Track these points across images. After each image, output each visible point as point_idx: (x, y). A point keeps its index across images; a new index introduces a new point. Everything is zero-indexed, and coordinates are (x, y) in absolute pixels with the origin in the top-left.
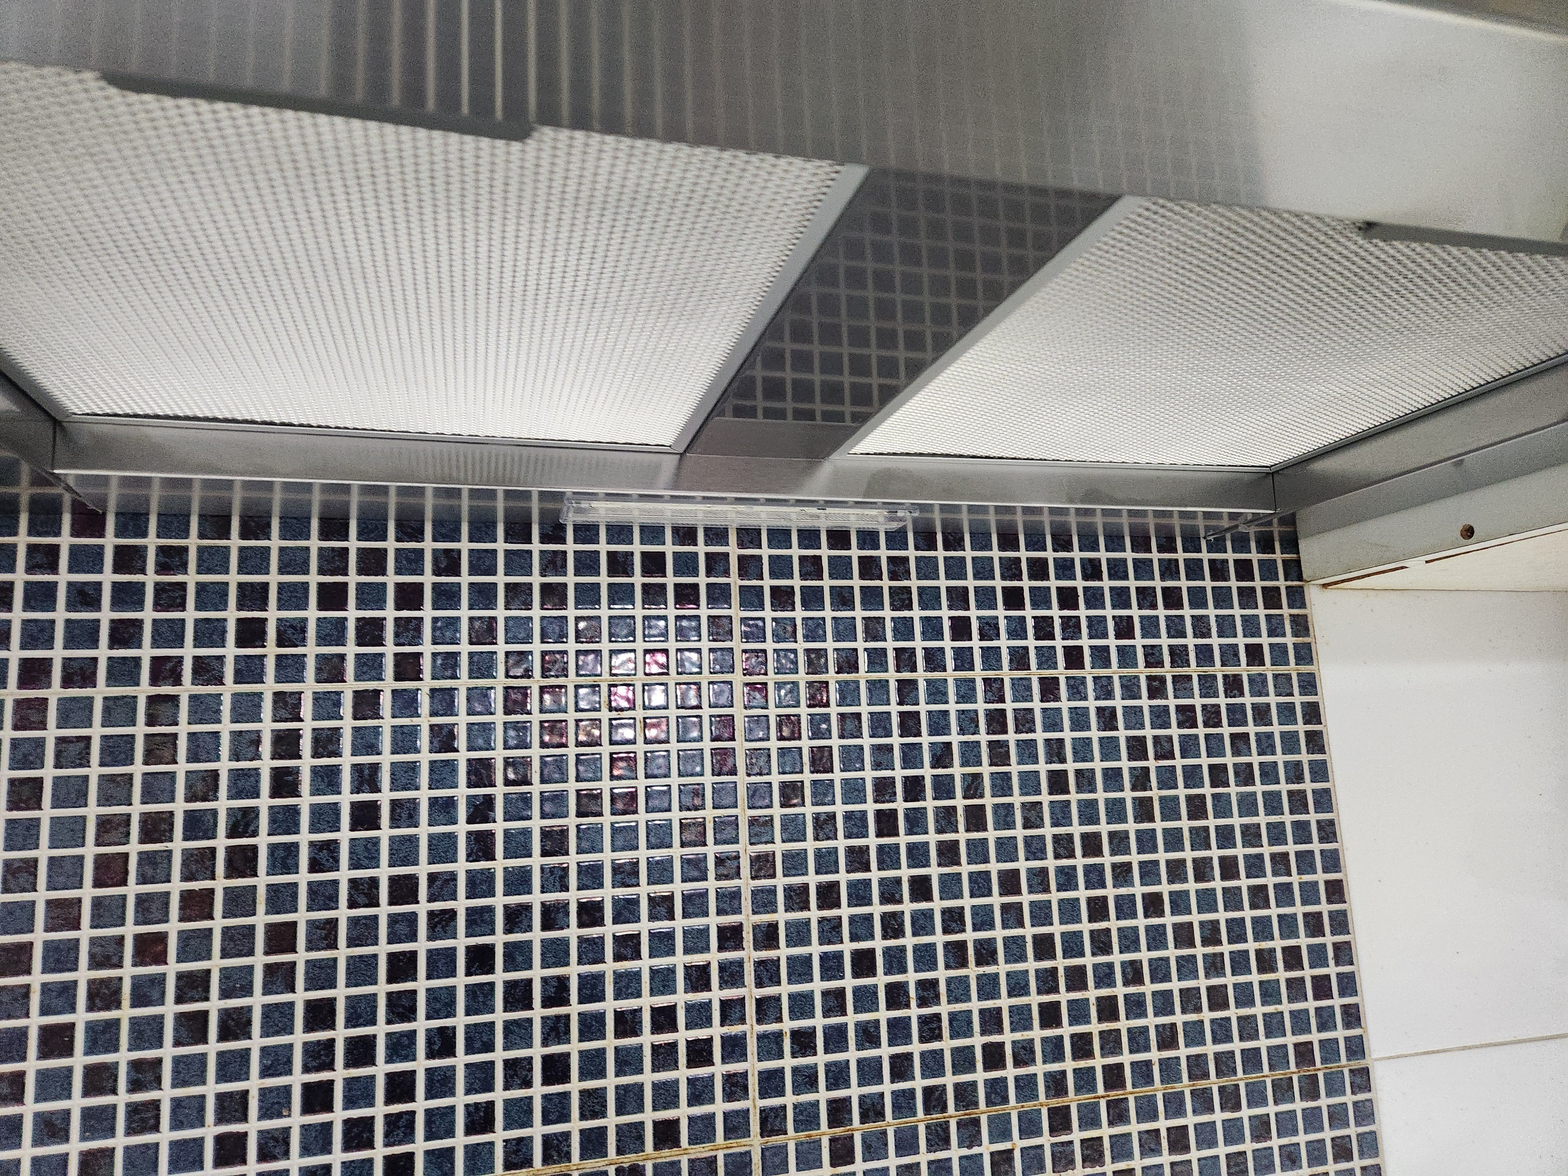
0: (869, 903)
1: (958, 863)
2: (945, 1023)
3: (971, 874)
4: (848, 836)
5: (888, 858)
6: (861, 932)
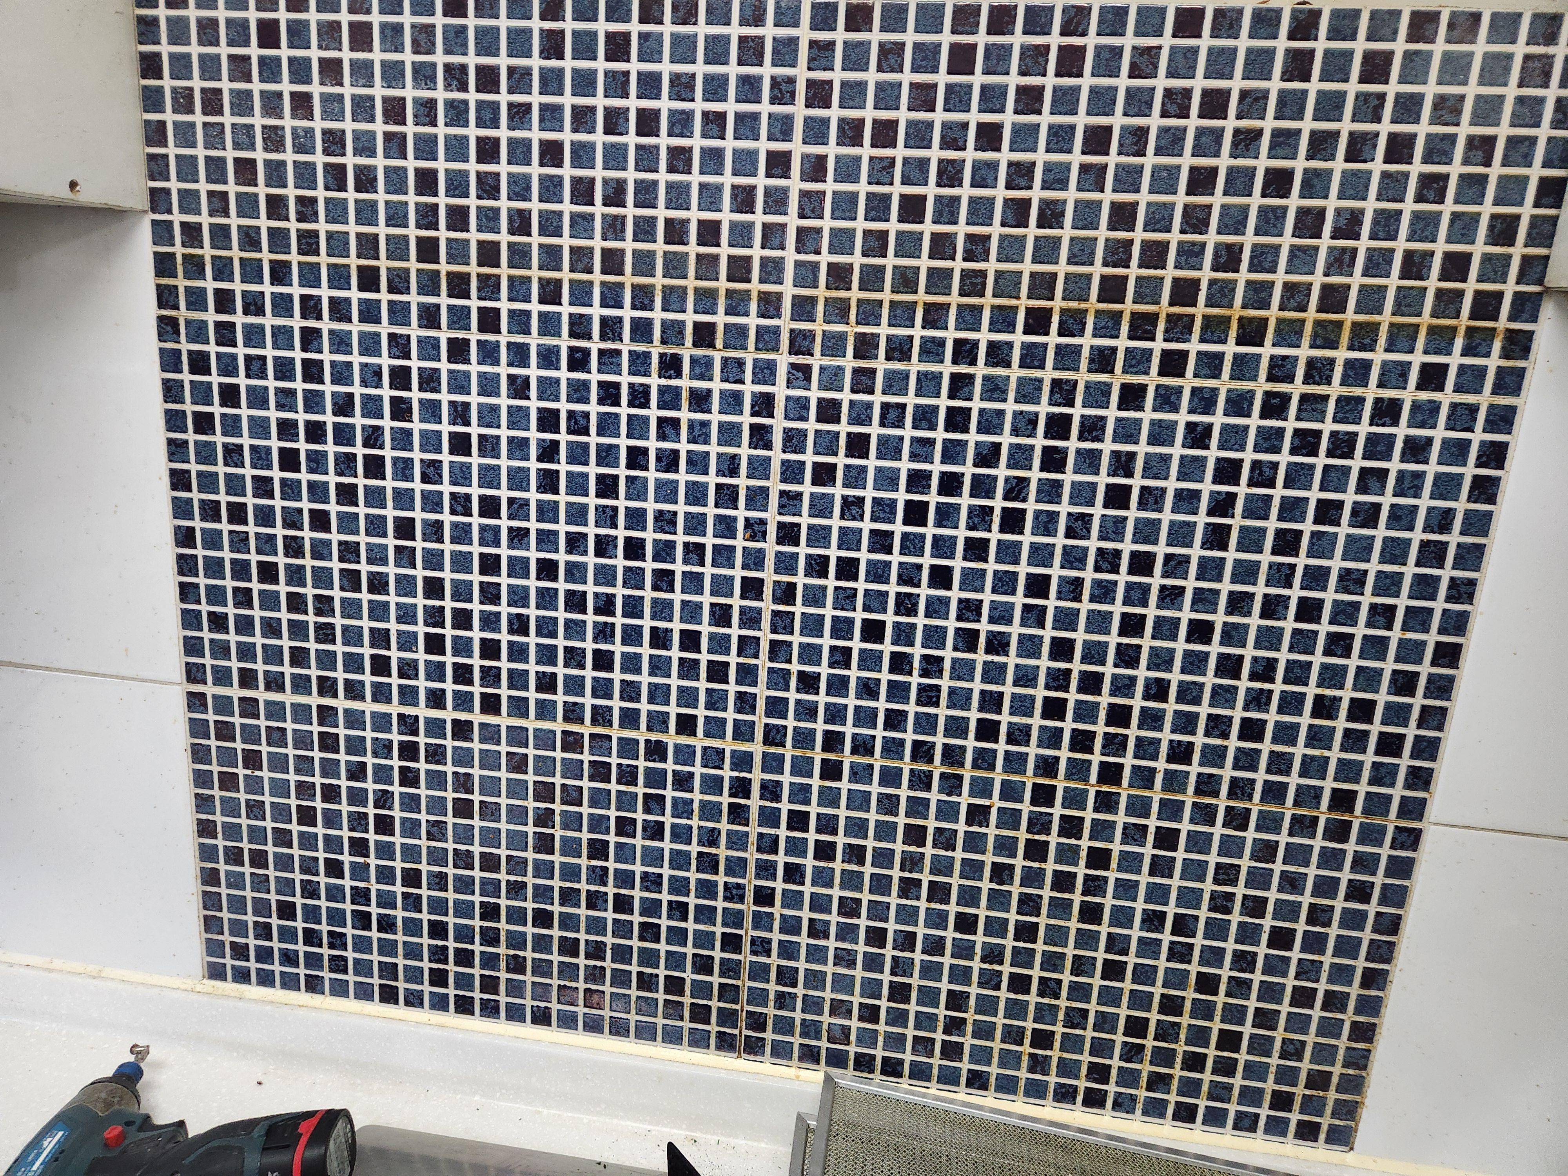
0: (887, 581)
1: (986, 561)
2: (944, 695)
3: (996, 573)
4: (874, 519)
5: (912, 544)
6: (875, 604)
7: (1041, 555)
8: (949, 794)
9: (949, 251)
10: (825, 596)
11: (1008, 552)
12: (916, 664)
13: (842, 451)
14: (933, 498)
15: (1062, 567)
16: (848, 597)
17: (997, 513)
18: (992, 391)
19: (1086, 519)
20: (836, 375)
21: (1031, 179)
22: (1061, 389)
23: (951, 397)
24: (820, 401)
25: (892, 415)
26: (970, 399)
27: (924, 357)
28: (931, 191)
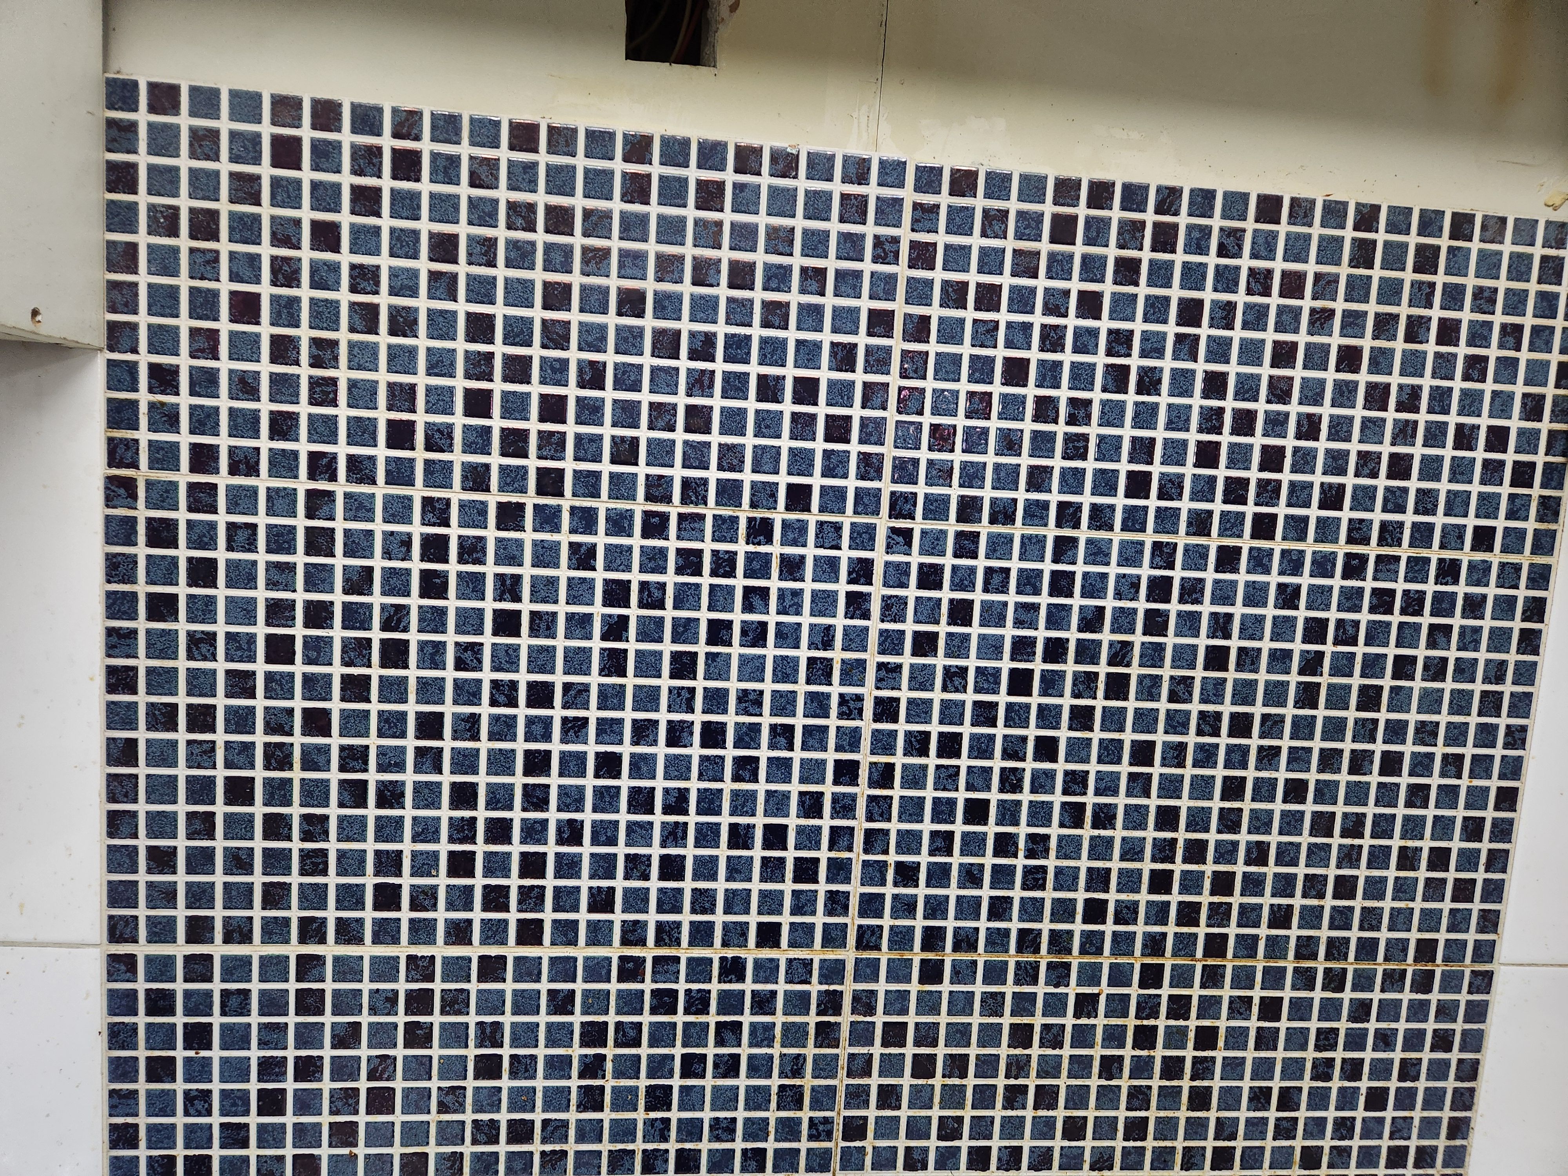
0: (991, 757)
1: (1091, 729)
2: (1050, 876)
3: (1101, 741)
4: (977, 691)
5: (1017, 715)
6: (979, 782)
7: (1146, 721)
8: (1057, 986)
9: (1052, 414)
10: (925, 776)
11: (1114, 720)
12: (1022, 845)
13: (944, 619)
14: (1038, 666)
15: (1166, 732)
16: (950, 776)
17: (1102, 678)
18: (1095, 554)
19: (1188, 681)
20: (938, 539)
21: (1130, 347)
22: (1162, 552)
23: (1055, 561)
24: (921, 566)
25: (996, 579)
26: (1074, 563)
27: (1028, 521)
28: (1034, 355)
